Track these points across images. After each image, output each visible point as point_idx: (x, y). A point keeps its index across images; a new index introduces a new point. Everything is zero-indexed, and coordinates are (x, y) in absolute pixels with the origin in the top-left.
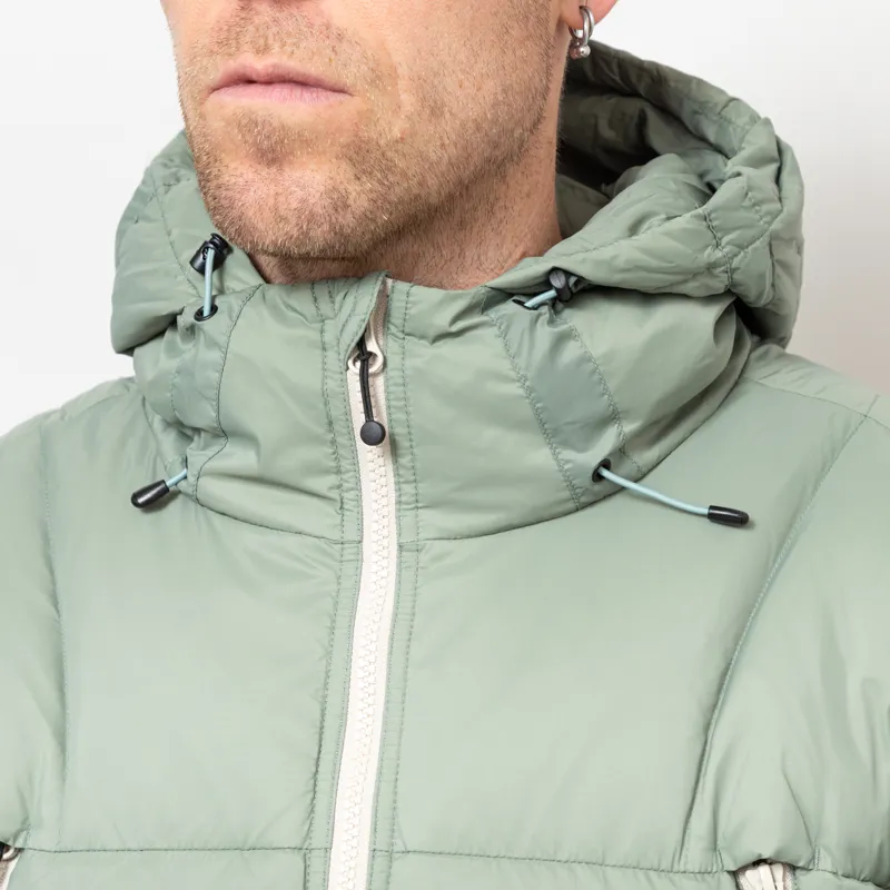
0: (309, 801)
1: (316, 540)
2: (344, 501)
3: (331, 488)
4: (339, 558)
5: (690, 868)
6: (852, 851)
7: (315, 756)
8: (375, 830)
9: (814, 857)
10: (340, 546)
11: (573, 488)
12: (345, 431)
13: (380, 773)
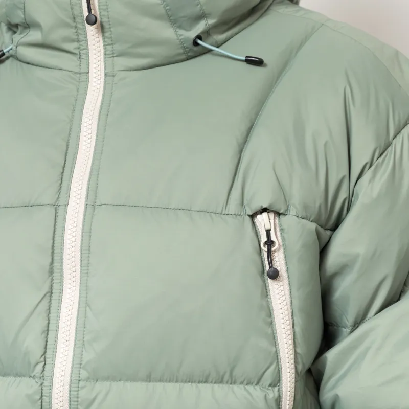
0: (59, 184)
1: (68, 72)
2: (81, 55)
3: (75, 48)
4: (78, 80)
5: (230, 213)
6: (306, 207)
7: (63, 165)
8: (87, 196)
9: (288, 209)
10: (79, 75)
11: (184, 48)
12: (80, 21)
13: (91, 172)
